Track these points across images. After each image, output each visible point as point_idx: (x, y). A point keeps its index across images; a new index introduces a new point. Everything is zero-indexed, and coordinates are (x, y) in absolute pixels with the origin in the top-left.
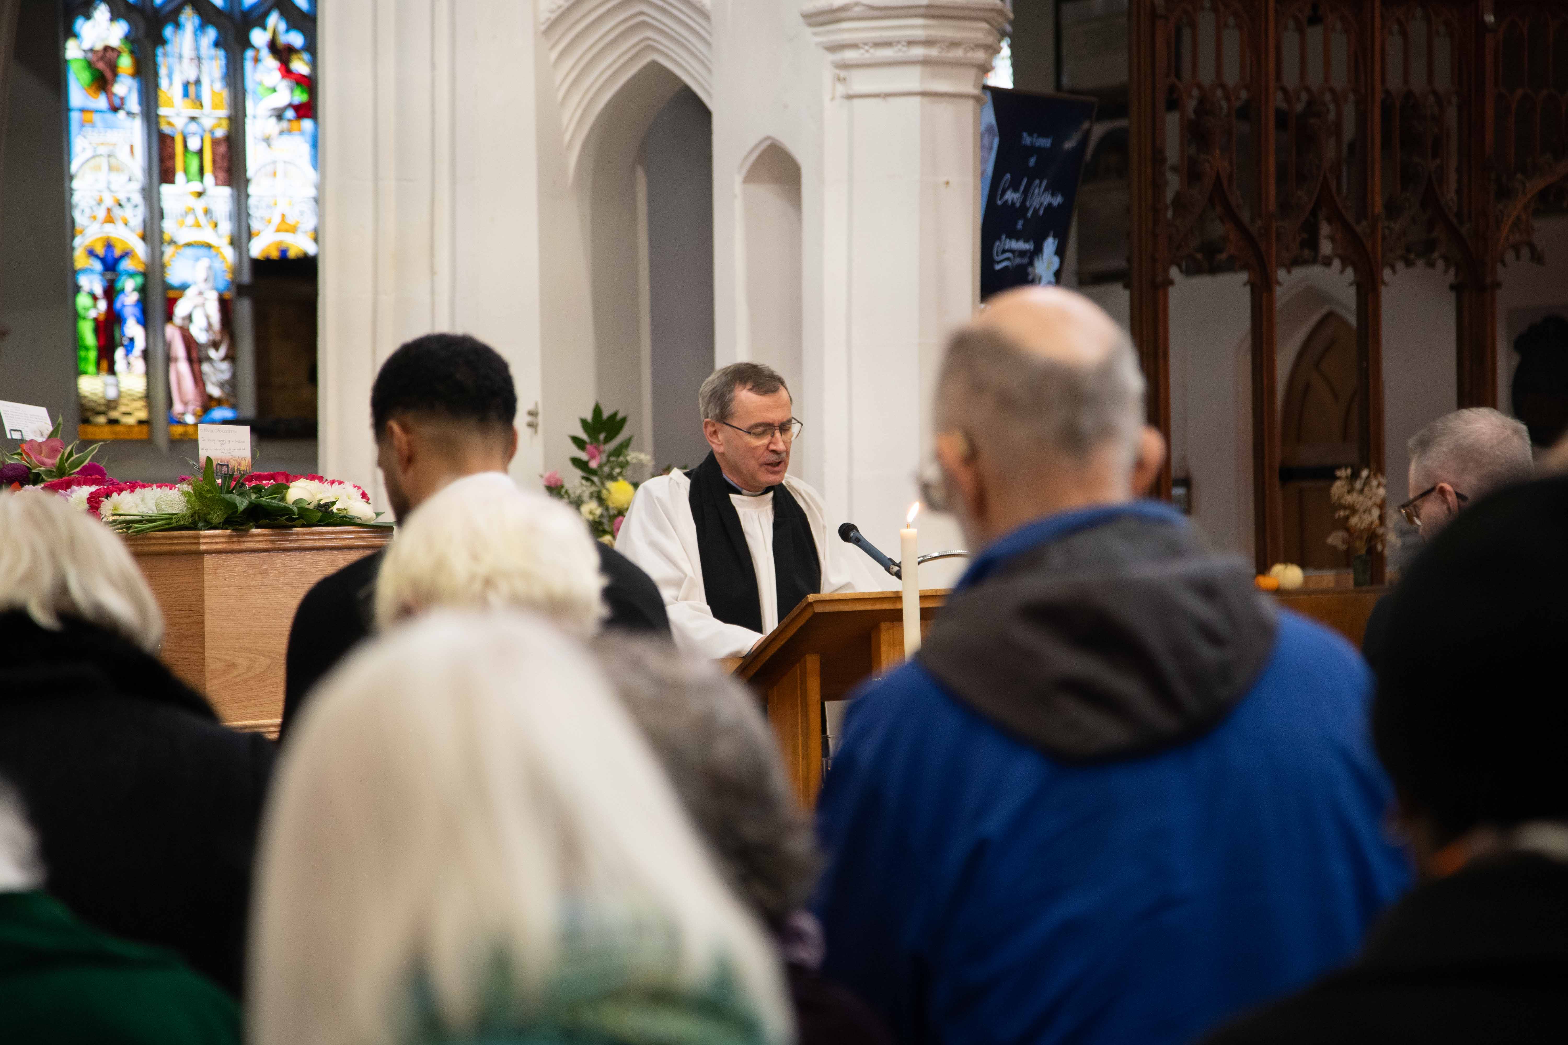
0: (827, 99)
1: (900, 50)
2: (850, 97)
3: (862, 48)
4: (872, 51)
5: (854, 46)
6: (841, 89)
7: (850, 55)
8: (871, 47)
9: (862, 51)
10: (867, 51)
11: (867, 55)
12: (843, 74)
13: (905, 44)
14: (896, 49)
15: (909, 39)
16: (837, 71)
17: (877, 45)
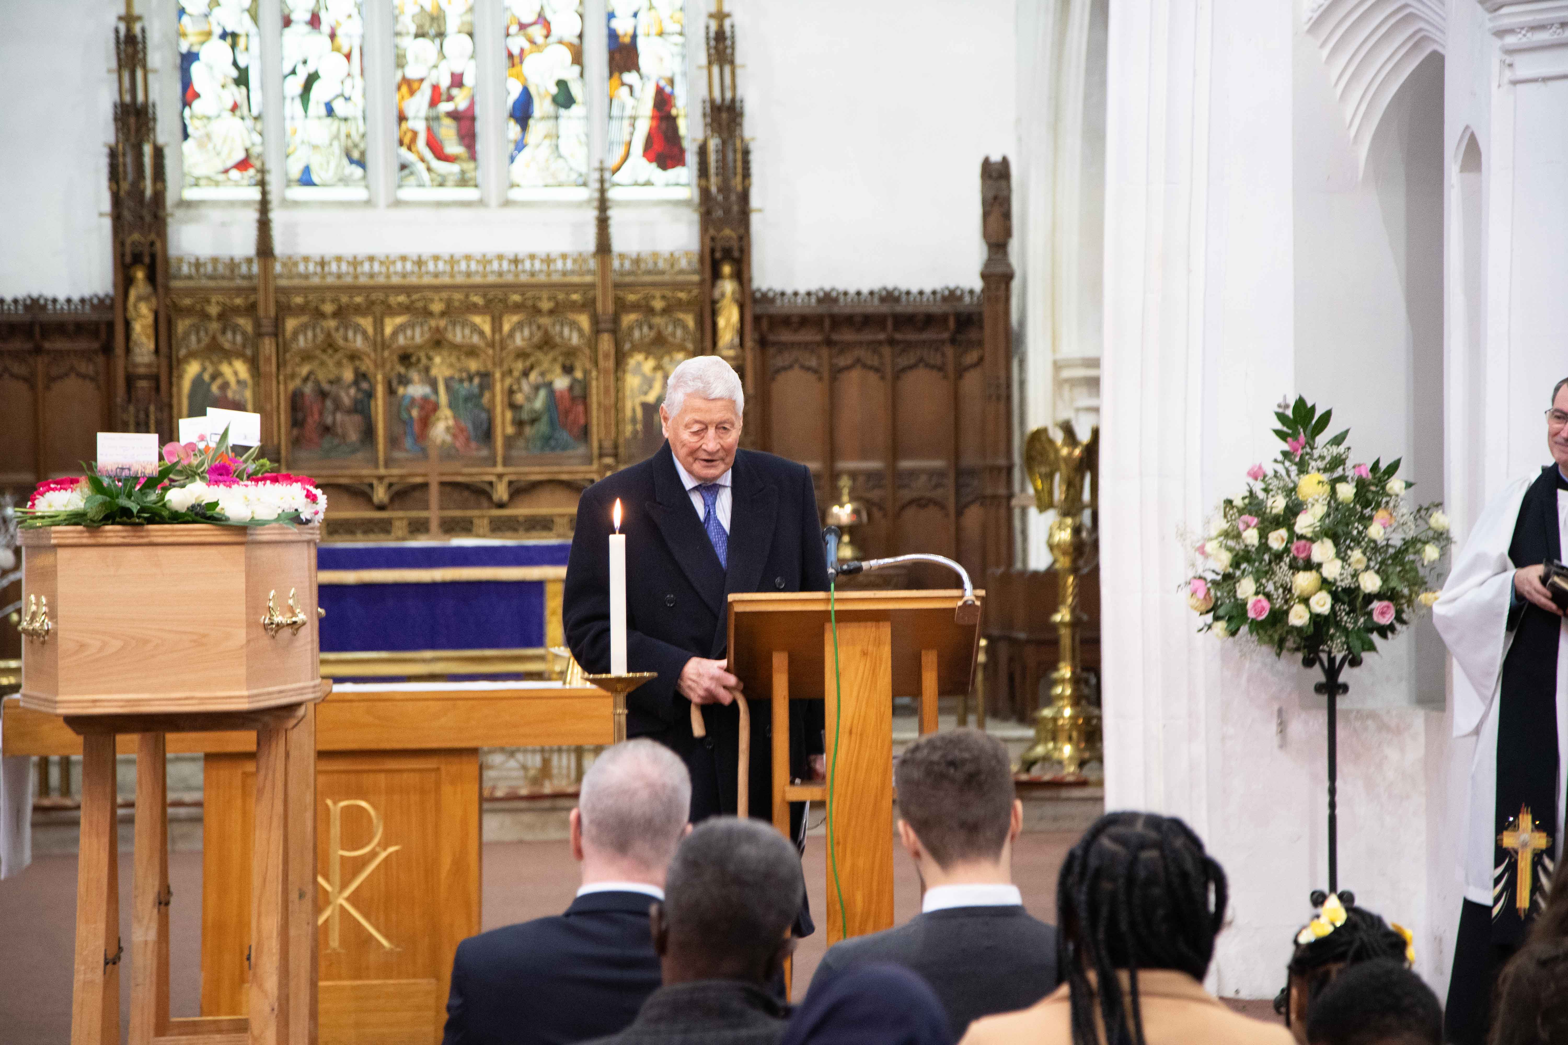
0: (1494, 85)
1: (1555, 32)
2: (1515, 83)
3: (1520, 33)
4: (1529, 35)
5: (1511, 31)
6: (1508, 75)
7: (1511, 40)
8: (1527, 31)
9: (1520, 36)
10: (1524, 35)
11: (1524, 40)
12: (1508, 59)
13: (1557, 26)
14: (1551, 31)
15: (1562, 20)
16: (1505, 57)
17: (1534, 28)
